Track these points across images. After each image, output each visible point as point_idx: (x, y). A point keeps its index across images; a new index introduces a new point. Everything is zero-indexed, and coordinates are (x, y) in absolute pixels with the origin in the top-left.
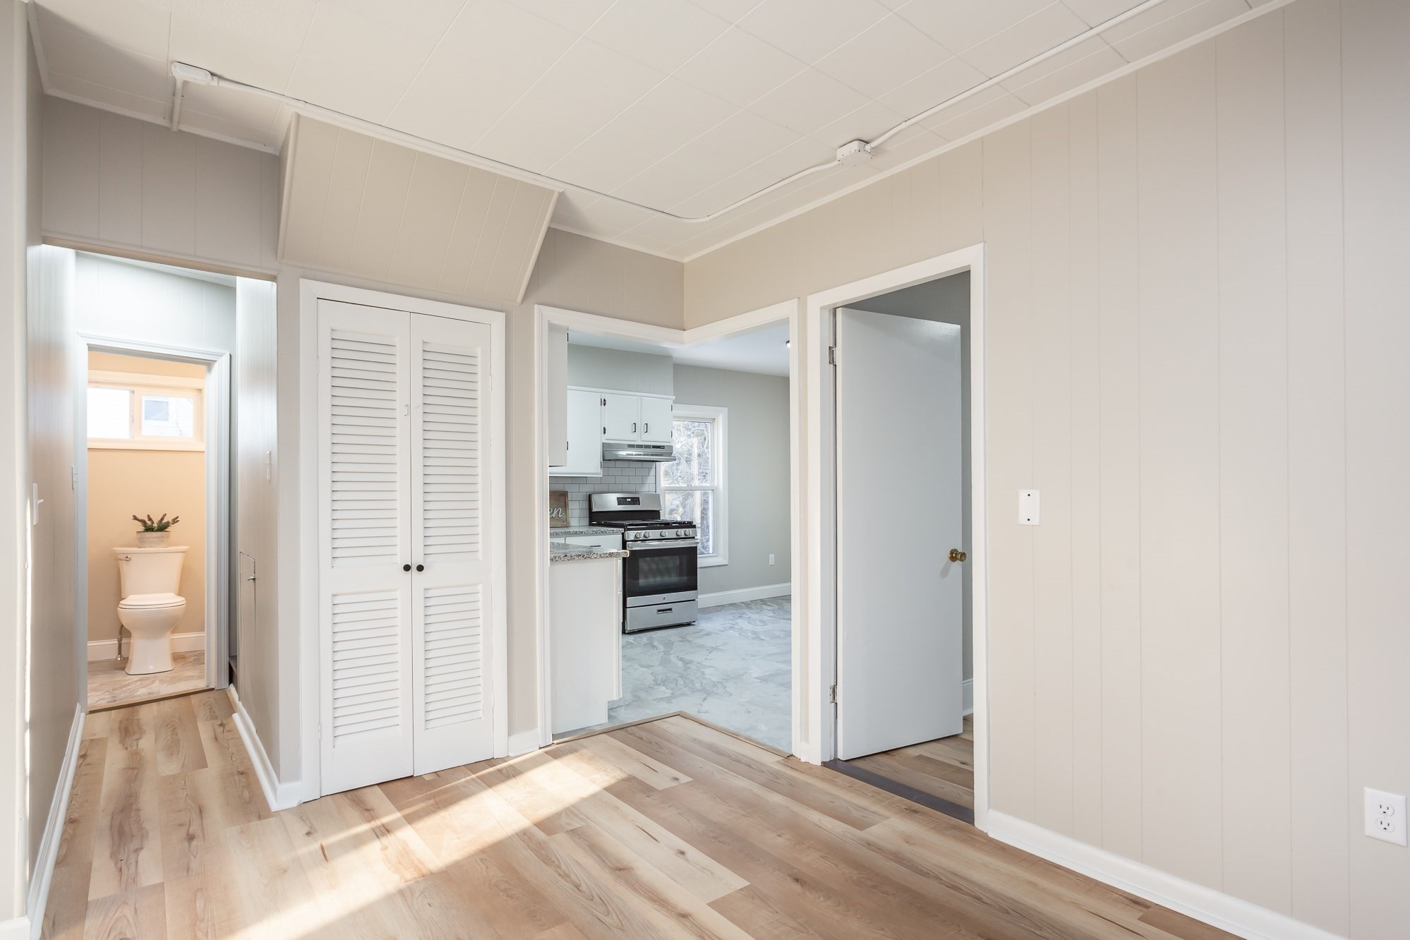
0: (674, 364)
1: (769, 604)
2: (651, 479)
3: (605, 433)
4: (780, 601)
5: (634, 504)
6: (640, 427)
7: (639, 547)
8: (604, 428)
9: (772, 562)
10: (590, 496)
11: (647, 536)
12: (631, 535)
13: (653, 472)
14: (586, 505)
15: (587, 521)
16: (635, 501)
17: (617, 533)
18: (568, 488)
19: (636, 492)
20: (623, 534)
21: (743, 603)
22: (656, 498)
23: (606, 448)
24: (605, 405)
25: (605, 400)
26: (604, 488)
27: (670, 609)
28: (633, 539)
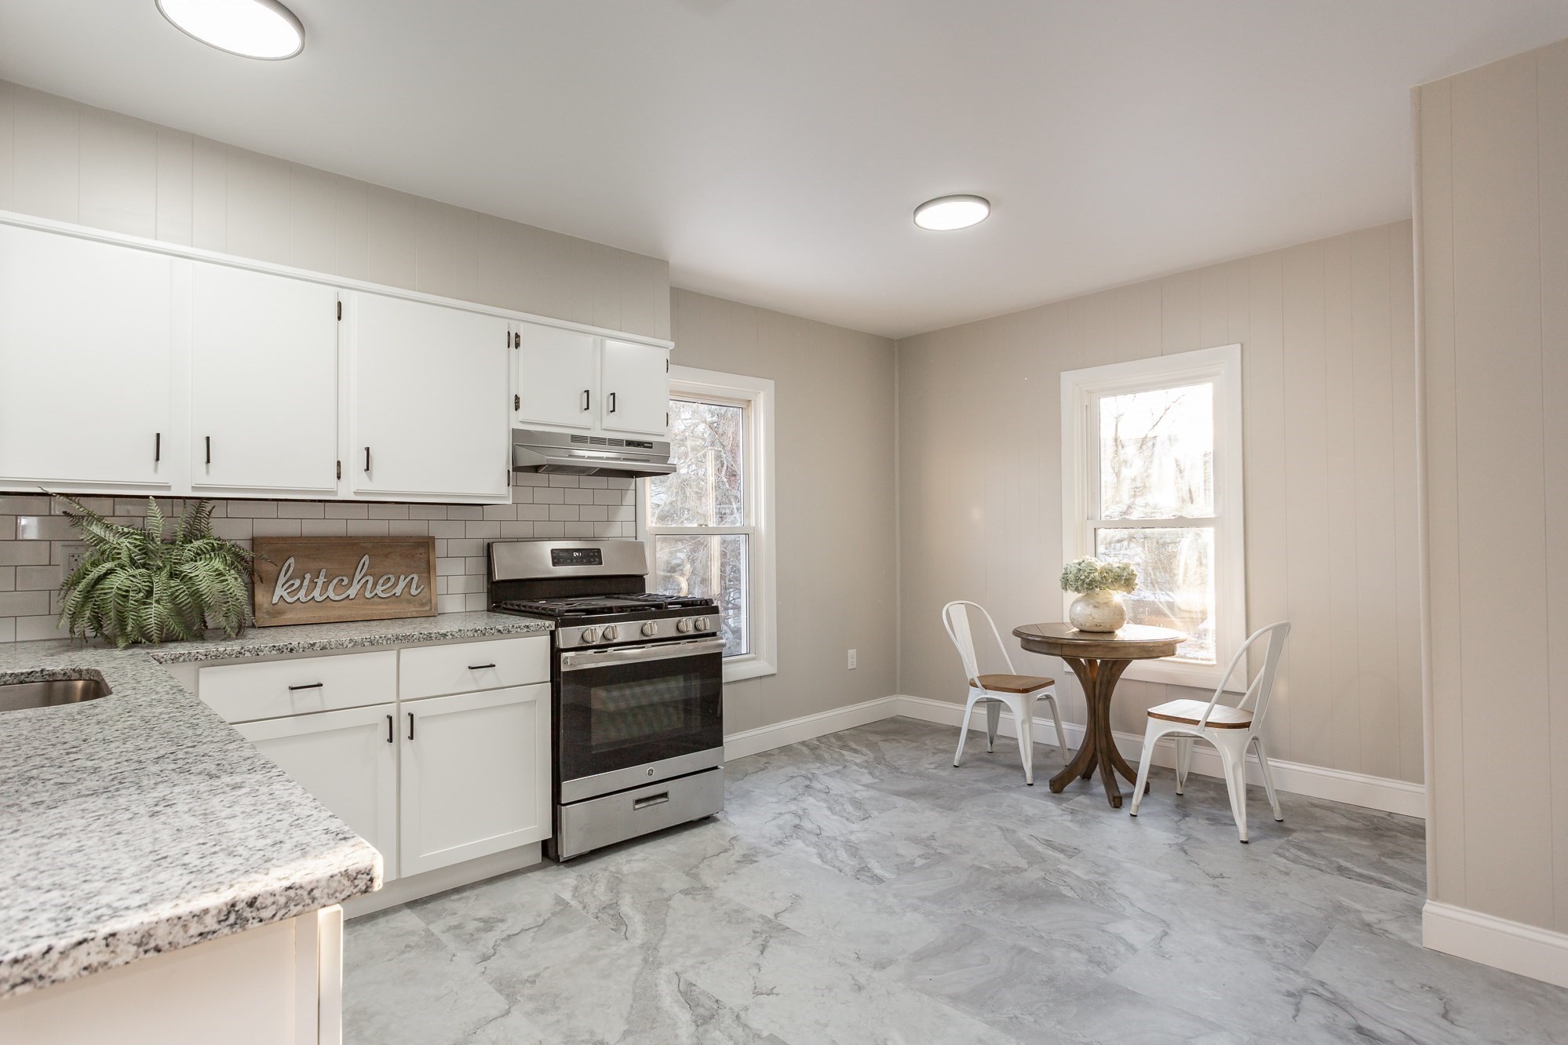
0: (671, 288)
1: (854, 746)
2: (625, 513)
3: (517, 408)
4: (872, 738)
5: (589, 563)
6: (599, 399)
7: (590, 661)
8: (517, 398)
9: (852, 663)
10: (489, 547)
11: (610, 636)
12: (569, 636)
13: (629, 498)
14: (478, 565)
15: (482, 602)
16: (592, 556)
17: (537, 632)
18: (436, 530)
19: (594, 539)
20: (553, 634)
21: (803, 743)
22: (636, 549)
23: (520, 438)
24: (517, 345)
25: (517, 336)
26: (524, 530)
27: (665, 795)
28: (576, 644)
